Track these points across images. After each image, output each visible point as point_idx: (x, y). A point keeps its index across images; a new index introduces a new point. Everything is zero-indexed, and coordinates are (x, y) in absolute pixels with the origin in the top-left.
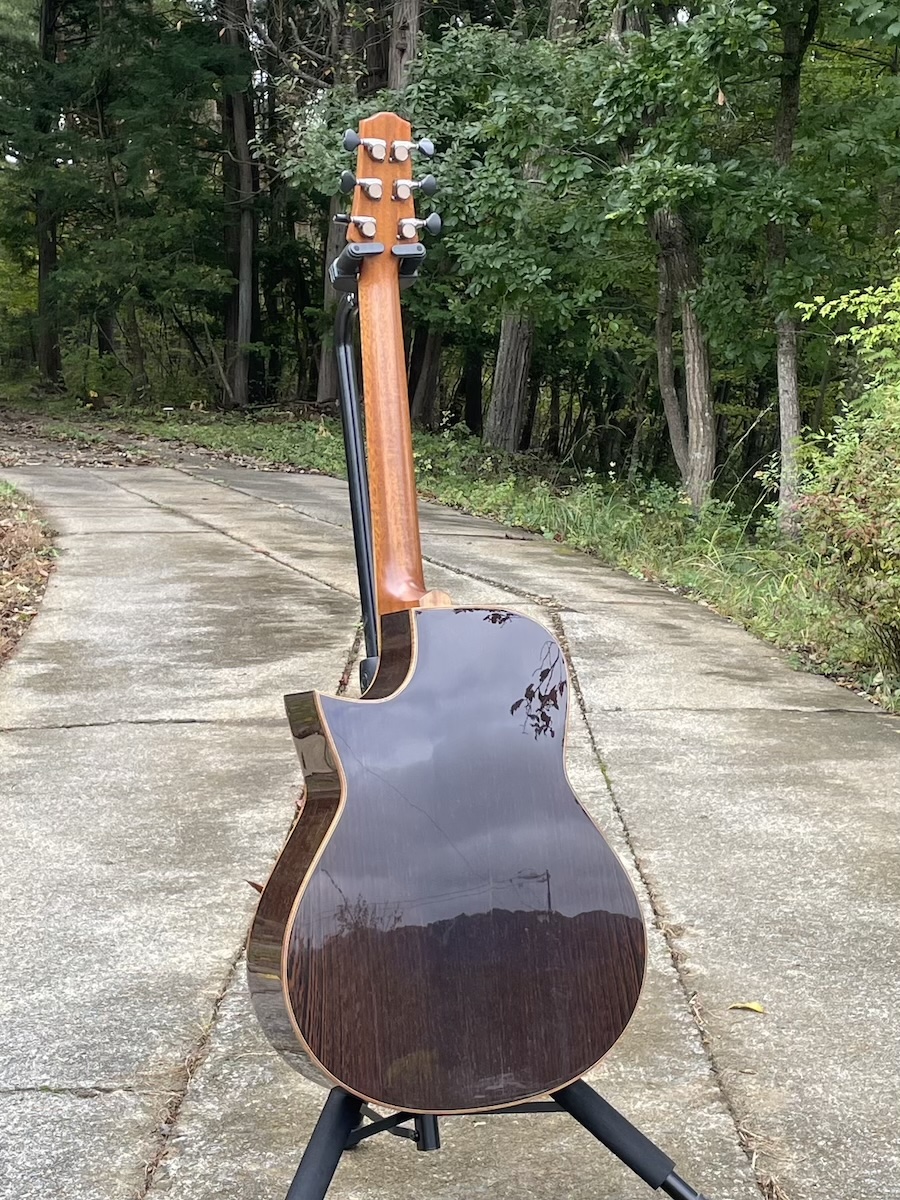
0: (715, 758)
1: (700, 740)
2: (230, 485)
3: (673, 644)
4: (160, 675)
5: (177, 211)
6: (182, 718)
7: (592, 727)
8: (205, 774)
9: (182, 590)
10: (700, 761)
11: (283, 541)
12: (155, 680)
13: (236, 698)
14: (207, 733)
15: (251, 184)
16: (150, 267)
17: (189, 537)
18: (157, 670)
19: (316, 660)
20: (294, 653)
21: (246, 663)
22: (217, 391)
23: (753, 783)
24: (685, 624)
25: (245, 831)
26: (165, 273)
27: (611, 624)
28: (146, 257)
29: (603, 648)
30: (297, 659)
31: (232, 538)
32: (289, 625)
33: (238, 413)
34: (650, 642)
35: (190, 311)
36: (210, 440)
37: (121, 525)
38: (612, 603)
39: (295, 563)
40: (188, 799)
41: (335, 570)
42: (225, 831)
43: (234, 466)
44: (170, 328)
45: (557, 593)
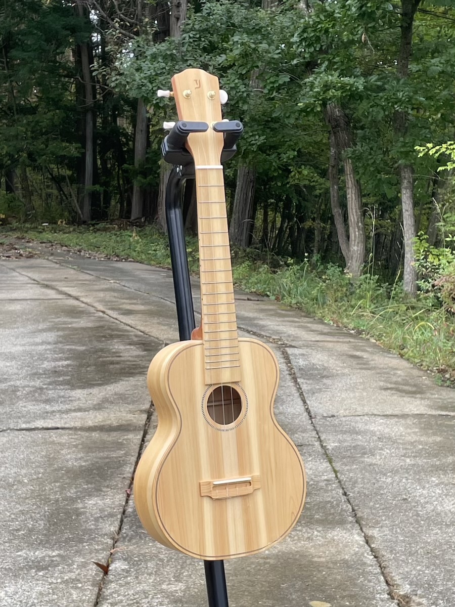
0: (403, 452)
1: (390, 438)
2: (82, 269)
3: (361, 369)
4: (37, 395)
5: (49, 111)
6: (50, 426)
7: (318, 429)
8: (65, 469)
9: (51, 336)
10: (393, 455)
11: (113, 304)
12: (33, 398)
13: (85, 410)
14: (66, 438)
15: (92, 96)
16: (35, 143)
17: (57, 302)
18: (35, 391)
19: (137, 383)
20: (122, 378)
21: (91, 386)
22: (73, 214)
23: (432, 471)
24: (365, 355)
25: (92, 515)
26: (43, 146)
27: (319, 356)
28: (32, 137)
29: (316, 372)
30: (124, 383)
31: (83, 302)
32: (118, 359)
33: (86, 226)
34: (345, 367)
35: (57, 168)
36: (70, 242)
37: (15, 295)
38: (318, 341)
39: (121, 318)
40: (53, 489)
41: (146, 322)
42: (78, 515)
43: (83, 257)
44: (46, 178)
45: (283, 335)
